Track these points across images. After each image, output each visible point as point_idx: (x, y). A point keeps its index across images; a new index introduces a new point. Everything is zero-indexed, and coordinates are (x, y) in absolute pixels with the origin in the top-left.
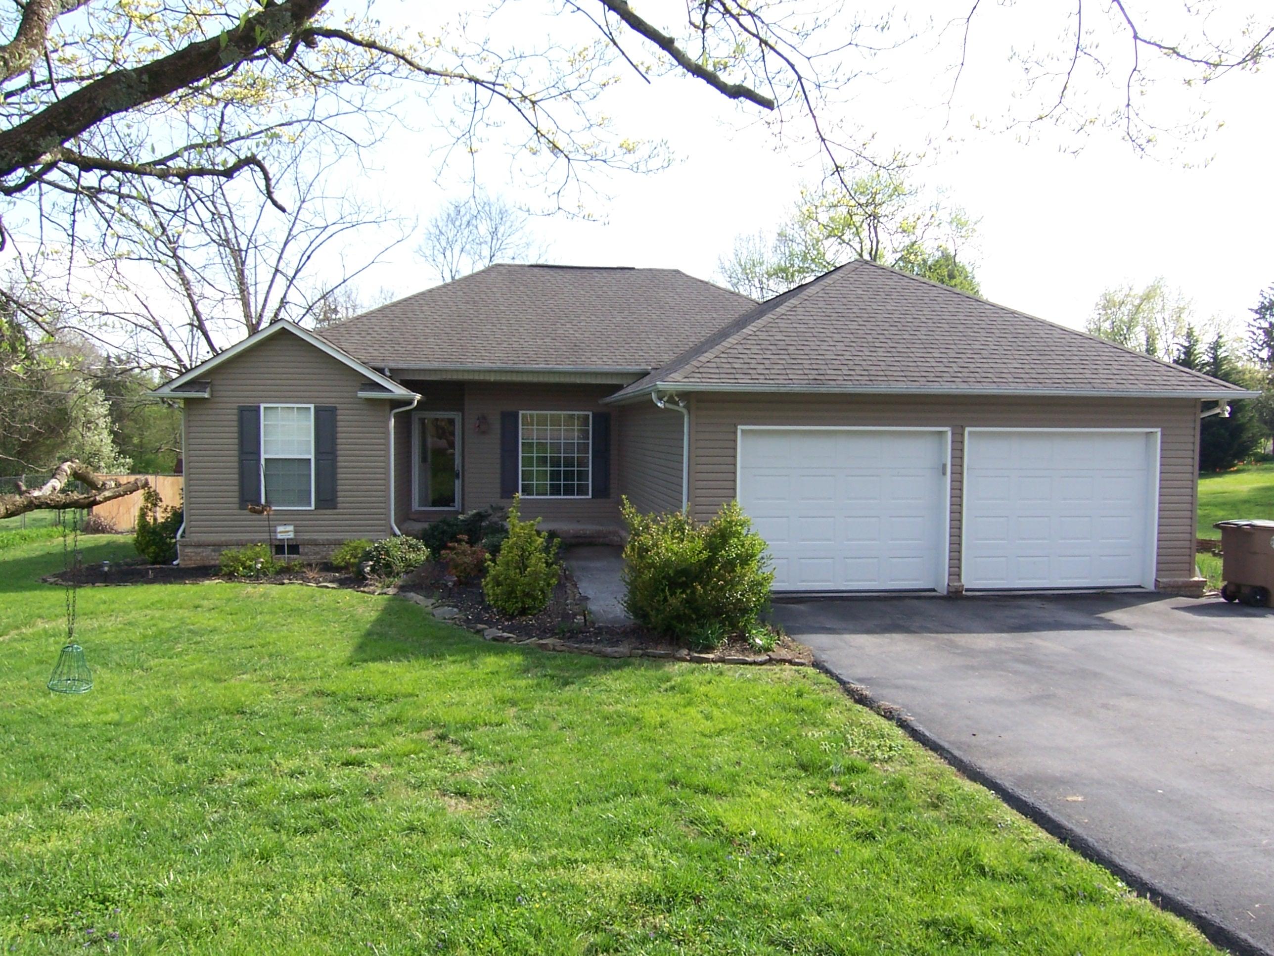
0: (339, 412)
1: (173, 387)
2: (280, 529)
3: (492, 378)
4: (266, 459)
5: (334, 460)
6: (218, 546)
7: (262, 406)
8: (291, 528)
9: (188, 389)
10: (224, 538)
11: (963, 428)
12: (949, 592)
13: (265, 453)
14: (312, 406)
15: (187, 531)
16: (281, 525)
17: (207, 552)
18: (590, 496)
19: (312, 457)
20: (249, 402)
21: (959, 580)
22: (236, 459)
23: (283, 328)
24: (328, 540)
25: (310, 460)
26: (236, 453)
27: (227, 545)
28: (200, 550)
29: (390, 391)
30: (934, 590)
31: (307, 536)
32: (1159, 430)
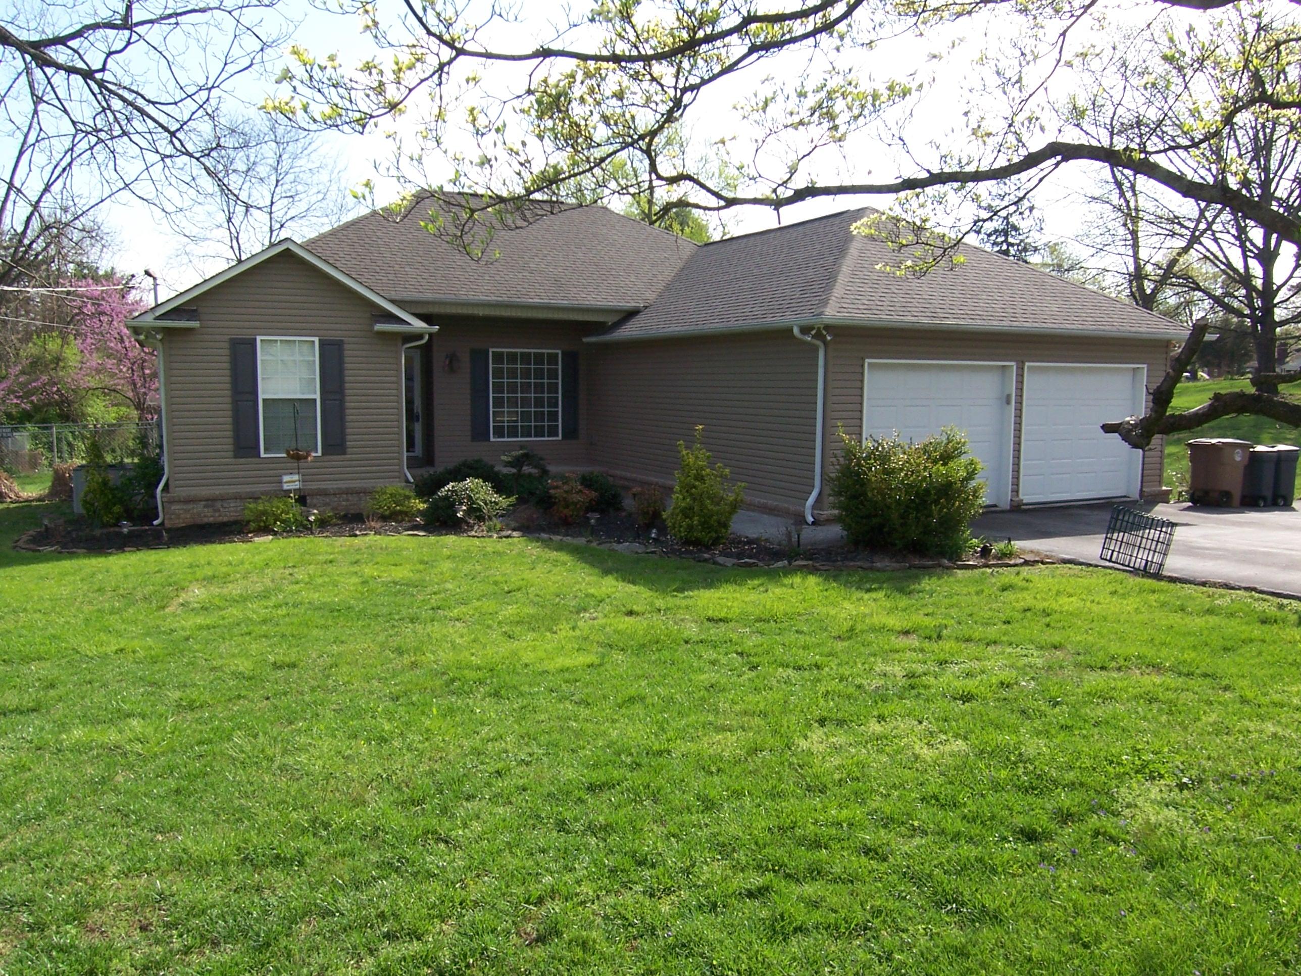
0: (346, 346)
1: (157, 314)
2: (286, 478)
3: (481, 312)
4: (264, 400)
5: (342, 401)
6: (210, 501)
7: (259, 338)
8: (296, 477)
9: (173, 317)
10: (217, 491)
11: (1023, 363)
12: (1011, 506)
13: (263, 393)
14: (316, 339)
15: (170, 483)
16: (286, 474)
17: (199, 508)
18: (560, 438)
19: (317, 396)
20: (245, 334)
21: (1018, 495)
22: (229, 400)
23: (288, 249)
24: (339, 489)
25: (315, 400)
26: (228, 393)
27: (223, 499)
28: (190, 506)
29: (409, 324)
30: (995, 506)
31: (314, 486)
32: (1145, 366)
